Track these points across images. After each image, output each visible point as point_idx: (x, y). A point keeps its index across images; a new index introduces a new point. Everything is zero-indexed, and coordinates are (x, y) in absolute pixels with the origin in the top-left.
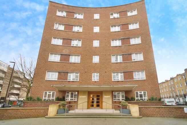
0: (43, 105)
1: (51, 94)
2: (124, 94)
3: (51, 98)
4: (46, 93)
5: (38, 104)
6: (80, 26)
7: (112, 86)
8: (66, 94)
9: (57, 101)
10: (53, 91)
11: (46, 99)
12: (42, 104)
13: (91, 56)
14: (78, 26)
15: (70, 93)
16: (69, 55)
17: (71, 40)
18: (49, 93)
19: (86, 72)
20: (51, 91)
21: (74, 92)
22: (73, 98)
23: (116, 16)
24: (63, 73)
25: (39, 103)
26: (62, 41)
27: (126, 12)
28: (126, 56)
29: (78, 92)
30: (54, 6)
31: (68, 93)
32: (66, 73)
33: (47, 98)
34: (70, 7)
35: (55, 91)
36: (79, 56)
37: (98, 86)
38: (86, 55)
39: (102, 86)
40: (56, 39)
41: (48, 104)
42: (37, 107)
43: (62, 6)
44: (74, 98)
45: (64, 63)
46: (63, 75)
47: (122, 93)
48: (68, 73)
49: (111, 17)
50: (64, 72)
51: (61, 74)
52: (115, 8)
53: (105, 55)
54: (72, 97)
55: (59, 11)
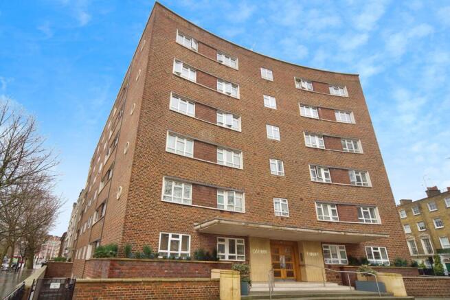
0: (166, 271)
1: (178, 242)
2: (344, 250)
3: (180, 252)
4: (165, 237)
5: (152, 268)
6: (233, 84)
7: (343, 233)
8: (219, 243)
9: (197, 259)
10: (183, 232)
11: (177, 254)
12: (163, 268)
13: (266, 157)
14: (227, 82)
15: (227, 240)
16: (216, 146)
17: (216, 110)
18: (173, 236)
19: (258, 194)
20: (178, 231)
21: (236, 240)
22: (236, 255)
23: (307, 86)
24: (204, 188)
25: (155, 264)
26: (193, 107)
27: (326, 85)
28: (339, 173)
29: (247, 239)
30: (168, 18)
31: (223, 240)
32: (213, 190)
33: (169, 251)
34: (206, 34)
35: (188, 232)
36: (239, 153)
37: (317, 231)
38: (255, 154)
39: (323, 232)
40: (179, 99)
41: (179, 268)
42: (148, 276)
43: (187, 25)
44: (238, 253)
45: (206, 164)
46: (205, 192)
47: (340, 248)
48: (216, 189)
49: (297, 86)
50: (207, 186)
51: (199, 190)
52: (302, 70)
53: (296, 162)
54: (232, 251)
55: (181, 35)
